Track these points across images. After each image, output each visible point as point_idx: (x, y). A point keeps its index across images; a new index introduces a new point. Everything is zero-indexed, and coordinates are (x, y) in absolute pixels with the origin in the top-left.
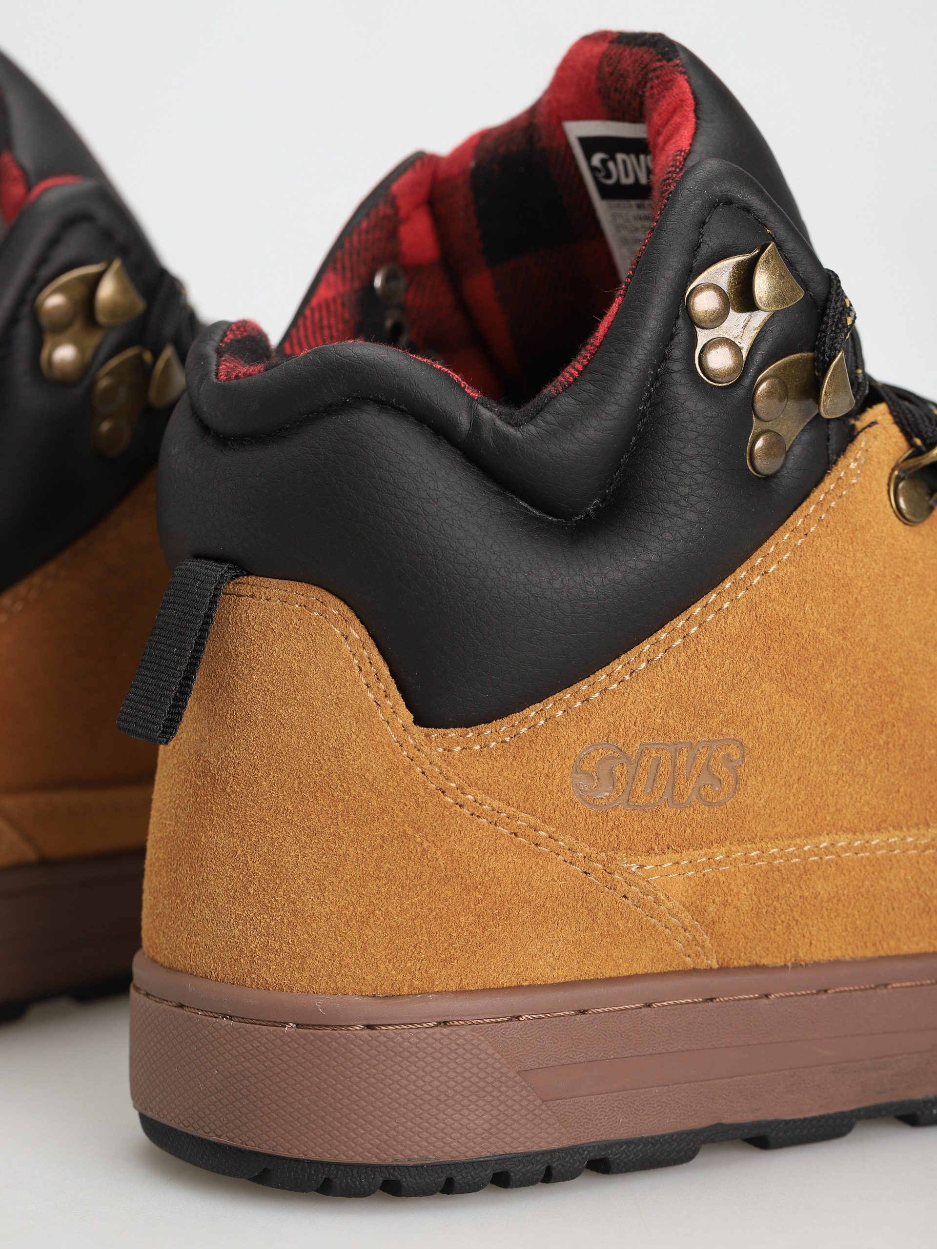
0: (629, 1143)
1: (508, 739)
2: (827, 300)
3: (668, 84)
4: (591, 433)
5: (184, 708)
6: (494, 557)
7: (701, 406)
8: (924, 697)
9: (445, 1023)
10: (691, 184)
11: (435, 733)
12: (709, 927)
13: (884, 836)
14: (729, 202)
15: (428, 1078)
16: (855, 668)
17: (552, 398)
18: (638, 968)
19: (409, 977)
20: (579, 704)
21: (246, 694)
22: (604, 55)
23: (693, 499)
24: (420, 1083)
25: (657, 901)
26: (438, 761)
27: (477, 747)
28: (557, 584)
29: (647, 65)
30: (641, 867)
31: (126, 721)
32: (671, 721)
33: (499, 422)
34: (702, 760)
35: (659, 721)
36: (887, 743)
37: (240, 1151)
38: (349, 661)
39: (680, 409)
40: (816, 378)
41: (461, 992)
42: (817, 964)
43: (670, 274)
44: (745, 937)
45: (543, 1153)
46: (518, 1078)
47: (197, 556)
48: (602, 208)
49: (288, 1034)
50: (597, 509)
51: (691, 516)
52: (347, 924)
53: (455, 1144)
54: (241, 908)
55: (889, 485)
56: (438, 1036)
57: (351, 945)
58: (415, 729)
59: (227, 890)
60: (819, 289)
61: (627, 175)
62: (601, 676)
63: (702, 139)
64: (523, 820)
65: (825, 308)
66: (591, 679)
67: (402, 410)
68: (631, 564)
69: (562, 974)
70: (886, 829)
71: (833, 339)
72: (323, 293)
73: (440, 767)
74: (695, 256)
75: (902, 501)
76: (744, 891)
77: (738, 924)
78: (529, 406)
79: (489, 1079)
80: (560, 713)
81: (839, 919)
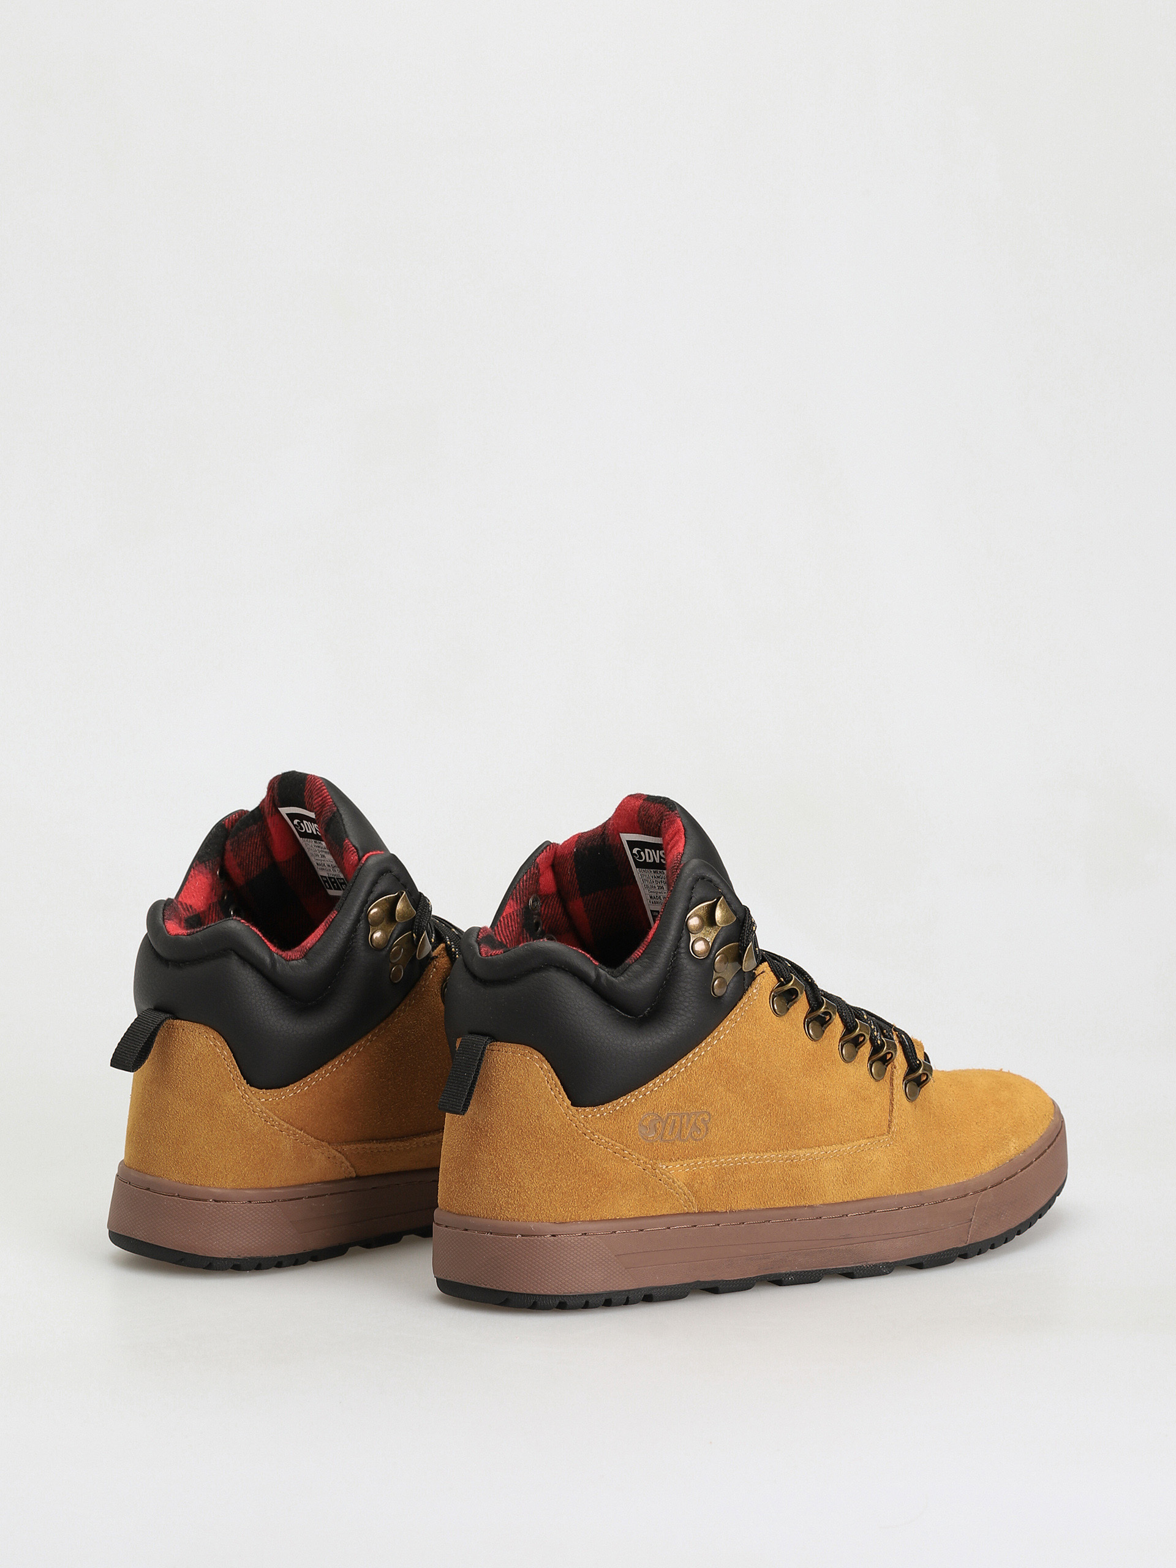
0: (661, 1288)
1: (611, 1112)
2: (745, 919)
3: (672, 822)
4: (648, 980)
5: (470, 1099)
6: (607, 1034)
7: (694, 968)
8: (786, 1093)
9: (585, 1234)
10: (687, 871)
11: (580, 1109)
12: (695, 1194)
13: (769, 1154)
14: (703, 878)
15: (578, 1258)
16: (757, 1080)
17: (630, 965)
18: (664, 1212)
19: (570, 1214)
20: (641, 1096)
21: (496, 1094)
22: (641, 806)
23: (690, 1008)
24: (575, 1260)
25: (673, 1182)
26: (582, 1121)
27: (599, 1115)
28: (634, 1045)
29: (662, 813)
30: (667, 1167)
31: (443, 1105)
32: (680, 1104)
33: (608, 976)
34: (692, 1122)
35: (675, 1103)
36: (770, 1113)
37: (495, 1291)
38: (543, 1079)
39: (685, 969)
40: (740, 954)
41: (591, 1221)
42: (740, 1211)
43: (679, 911)
44: (710, 1199)
45: (626, 1291)
46: (615, 1258)
47: (471, 1033)
48: (636, 871)
49: (518, 1239)
50: (649, 1012)
51: (690, 1015)
52: (543, 1192)
53: (590, 1286)
54: (495, 1186)
55: (770, 999)
56: (582, 1239)
57: (545, 1201)
58: (572, 1107)
59: (488, 1178)
60: (741, 914)
61: (650, 858)
62: (651, 1084)
63: (688, 847)
64: (618, 1146)
65: (743, 923)
66: (646, 1085)
67: (566, 971)
68: (665, 1036)
69: (633, 1214)
70: (770, 1151)
71: (748, 937)
72: (508, 910)
73: (583, 1124)
74: (690, 903)
75: (775, 1006)
76: (710, 1178)
77: (707, 1193)
78: (620, 968)
79: (604, 1258)
80: (634, 1100)
81: (749, 1191)
